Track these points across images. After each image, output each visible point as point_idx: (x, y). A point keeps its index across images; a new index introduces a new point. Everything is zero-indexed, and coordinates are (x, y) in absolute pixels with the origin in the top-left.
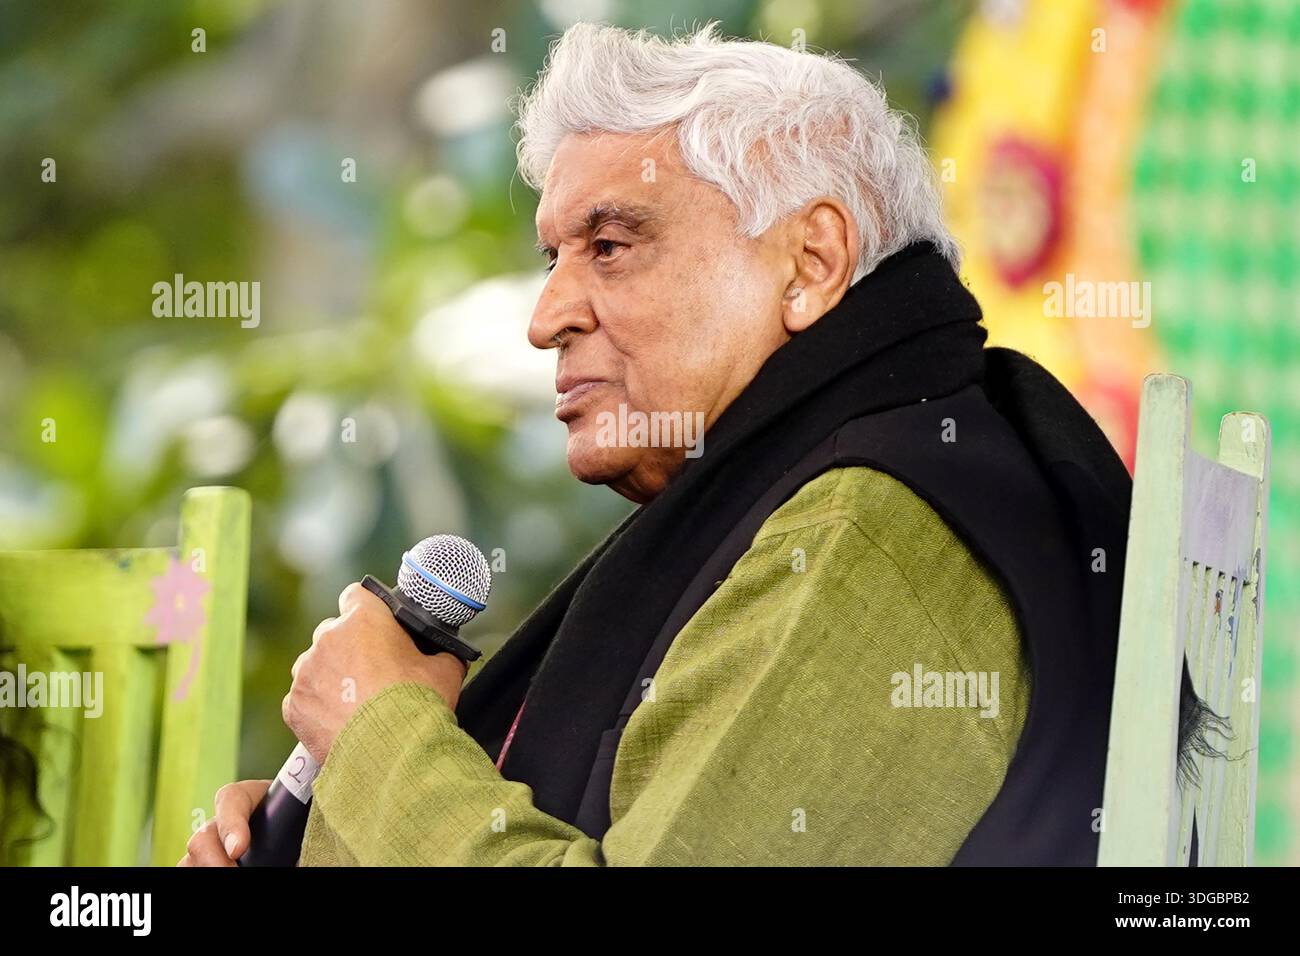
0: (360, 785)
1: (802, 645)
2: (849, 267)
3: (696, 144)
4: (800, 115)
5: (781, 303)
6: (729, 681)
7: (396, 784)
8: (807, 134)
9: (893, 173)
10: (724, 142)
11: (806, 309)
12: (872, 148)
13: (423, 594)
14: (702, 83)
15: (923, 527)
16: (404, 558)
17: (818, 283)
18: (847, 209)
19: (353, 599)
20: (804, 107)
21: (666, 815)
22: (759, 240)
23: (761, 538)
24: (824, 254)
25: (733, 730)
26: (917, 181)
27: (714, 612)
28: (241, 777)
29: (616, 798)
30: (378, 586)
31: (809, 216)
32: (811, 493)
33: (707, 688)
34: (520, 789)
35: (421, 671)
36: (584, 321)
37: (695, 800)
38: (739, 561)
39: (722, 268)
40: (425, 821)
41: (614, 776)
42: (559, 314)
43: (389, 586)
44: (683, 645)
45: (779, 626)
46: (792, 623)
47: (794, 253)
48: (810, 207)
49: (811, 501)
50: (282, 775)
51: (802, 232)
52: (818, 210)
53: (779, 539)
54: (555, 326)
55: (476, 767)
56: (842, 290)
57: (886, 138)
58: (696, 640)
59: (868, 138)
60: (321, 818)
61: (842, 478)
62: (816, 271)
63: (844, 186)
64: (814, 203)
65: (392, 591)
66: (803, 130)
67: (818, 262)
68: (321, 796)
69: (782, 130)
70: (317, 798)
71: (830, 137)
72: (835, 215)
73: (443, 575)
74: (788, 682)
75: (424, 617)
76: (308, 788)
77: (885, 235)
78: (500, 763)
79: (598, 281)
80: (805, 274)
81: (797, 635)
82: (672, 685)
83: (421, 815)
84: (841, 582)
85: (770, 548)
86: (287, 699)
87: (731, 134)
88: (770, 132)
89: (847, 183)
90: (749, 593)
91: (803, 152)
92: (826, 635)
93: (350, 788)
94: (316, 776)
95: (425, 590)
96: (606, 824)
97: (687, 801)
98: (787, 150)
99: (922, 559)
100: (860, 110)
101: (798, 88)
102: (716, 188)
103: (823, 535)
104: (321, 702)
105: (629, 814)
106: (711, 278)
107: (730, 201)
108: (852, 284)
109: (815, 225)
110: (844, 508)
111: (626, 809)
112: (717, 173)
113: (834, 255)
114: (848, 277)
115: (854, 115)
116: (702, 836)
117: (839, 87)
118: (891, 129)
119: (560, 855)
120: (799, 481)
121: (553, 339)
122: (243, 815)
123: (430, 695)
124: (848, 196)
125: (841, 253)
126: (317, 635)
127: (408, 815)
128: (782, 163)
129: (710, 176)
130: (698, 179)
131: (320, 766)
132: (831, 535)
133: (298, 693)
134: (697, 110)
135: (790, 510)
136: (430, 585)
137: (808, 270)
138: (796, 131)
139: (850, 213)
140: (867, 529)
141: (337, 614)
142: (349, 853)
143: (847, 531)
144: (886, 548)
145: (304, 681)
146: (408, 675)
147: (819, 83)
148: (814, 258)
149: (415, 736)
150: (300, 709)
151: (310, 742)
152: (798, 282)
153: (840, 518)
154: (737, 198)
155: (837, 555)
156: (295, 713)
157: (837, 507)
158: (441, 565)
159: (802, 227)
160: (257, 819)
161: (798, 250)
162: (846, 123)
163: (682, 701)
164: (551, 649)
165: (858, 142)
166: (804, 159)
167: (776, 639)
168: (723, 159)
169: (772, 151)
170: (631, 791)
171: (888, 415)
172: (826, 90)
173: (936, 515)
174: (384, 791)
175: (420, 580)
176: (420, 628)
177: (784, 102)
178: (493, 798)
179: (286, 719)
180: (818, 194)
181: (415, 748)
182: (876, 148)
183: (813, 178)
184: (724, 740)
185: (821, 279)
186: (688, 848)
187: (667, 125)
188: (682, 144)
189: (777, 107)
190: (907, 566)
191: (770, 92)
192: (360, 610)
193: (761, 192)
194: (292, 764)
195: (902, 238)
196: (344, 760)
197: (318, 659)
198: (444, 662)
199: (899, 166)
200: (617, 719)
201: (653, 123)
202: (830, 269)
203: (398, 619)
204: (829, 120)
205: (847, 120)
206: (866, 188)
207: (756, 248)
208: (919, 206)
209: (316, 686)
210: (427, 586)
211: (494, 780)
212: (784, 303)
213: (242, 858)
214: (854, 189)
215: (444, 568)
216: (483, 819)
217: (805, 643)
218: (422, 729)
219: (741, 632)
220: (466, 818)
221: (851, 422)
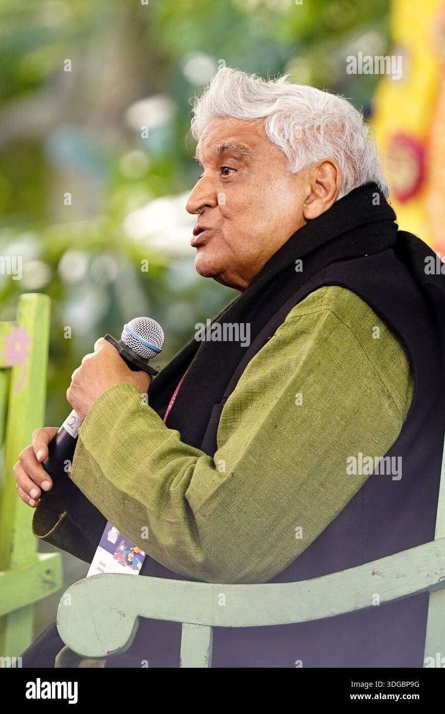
0: (101, 431)
1: (308, 368)
2: (336, 192)
3: (272, 129)
4: (322, 120)
5: (303, 206)
6: (274, 384)
7: (117, 430)
8: (324, 130)
9: (362, 152)
10: (285, 129)
11: (315, 210)
12: (353, 139)
13: (133, 344)
14: (278, 101)
15: (365, 314)
16: (124, 327)
17: (321, 198)
18: (339, 167)
19: (100, 345)
20: (324, 117)
21: (245, 446)
22: (296, 174)
23: (288, 318)
24: (325, 185)
25: (275, 407)
26: (373, 157)
27: (267, 351)
28: (46, 425)
29: (220, 436)
30: (113, 339)
31: (320, 167)
32: (313, 297)
33: (264, 387)
34: (175, 433)
35: (130, 378)
36: (212, 202)
37: (257, 439)
38: (279, 328)
39: (277, 185)
40: (131, 448)
41: (219, 426)
42: (201, 199)
43: (117, 339)
44: (253, 366)
45: (298, 359)
46: (304, 358)
47: (311, 183)
48: (321, 163)
49: (314, 301)
50: (65, 425)
51: (316, 174)
52: (324, 164)
53: (298, 318)
54: (199, 204)
55: (154, 423)
56: (332, 202)
57: (361, 137)
58: (258, 364)
59: (352, 135)
60: (82, 445)
61: (328, 291)
62: (321, 192)
63: (338, 155)
64: (323, 161)
65: (118, 342)
66: (322, 128)
67: (322, 188)
68: (83, 435)
69: (313, 126)
70: (81, 436)
71: (334, 133)
72: (332, 167)
73: (143, 335)
74: (302, 384)
75: (133, 354)
76: (77, 431)
77: (356, 180)
78: (165, 419)
79: (221, 185)
80: (315, 193)
81: (306, 363)
82: (247, 385)
83: (129, 445)
84: (326, 339)
85: (294, 322)
86: (69, 390)
87: (289, 125)
88: (307, 127)
89: (340, 154)
90: (283, 343)
91: (321, 138)
92: (319, 364)
93: (96, 432)
94: (80, 426)
95: (134, 342)
96: (215, 449)
97: (254, 439)
98: (314, 136)
99: (364, 329)
100: (350, 122)
101: (322, 109)
102: (280, 149)
103: (318, 317)
104: (84, 391)
105: (227, 444)
106: (272, 189)
107: (285, 156)
108: (338, 200)
109: (323, 171)
110: (328, 305)
111: (225, 442)
112: (281, 142)
113: (329, 186)
114: (335, 197)
115: (347, 124)
116: (261, 455)
117: (341, 110)
118: (364, 133)
119: (193, 463)
120: (308, 291)
121: (197, 210)
122: (46, 442)
123: (134, 389)
124: (340, 161)
125: (333, 185)
126: (83, 361)
127: (123, 445)
128: (311, 141)
129: (277, 143)
130: (272, 144)
131: (82, 421)
132: (322, 318)
133: (74, 387)
134: (274, 113)
135: (304, 305)
136: (136, 340)
137: (317, 191)
138: (319, 128)
139: (340, 168)
140: (339, 315)
141: (93, 351)
142: (95, 462)
143: (330, 315)
144: (347, 324)
145: (76, 382)
146: (124, 380)
147: (332, 108)
148: (320, 186)
149: (126, 408)
150: (74, 395)
151: (78, 410)
152: (312, 197)
153: (326, 309)
154: (289, 155)
155: (325, 327)
156: (72, 397)
157: (325, 304)
158: (142, 331)
159: (317, 171)
160: (52, 445)
161: (314, 182)
162: (343, 127)
163: (252, 393)
164: (192, 363)
165: (347, 136)
166: (321, 141)
167: (297, 365)
168: (284, 136)
169: (307, 135)
170: (227, 433)
171: (349, 262)
172: (335, 111)
173: (370, 309)
174: (112, 433)
175: (132, 338)
176: (131, 360)
177: (315, 114)
178: (162, 436)
179: (68, 399)
180: (325, 158)
181: (127, 413)
182: (355, 140)
183: (325, 150)
184: (272, 412)
185: (323, 196)
186: (255, 461)
187: (260, 118)
188: (266, 127)
189: (312, 116)
190: (357, 332)
191: (310, 109)
192: (103, 349)
193: (300, 153)
194: (69, 420)
195: (364, 180)
196: (94, 419)
197: (82, 371)
198: (142, 376)
199: (365, 149)
200: (221, 399)
201: (253, 117)
202: (327, 192)
203: (121, 355)
204: (335, 125)
205: (343, 126)
206: (348, 158)
207: (294, 178)
208: (373, 168)
209: (81, 384)
210: (135, 340)
211: (163, 429)
212: (305, 205)
213: (45, 462)
214: (343, 157)
215: (143, 332)
216: (157, 447)
217: (309, 367)
218: (130, 405)
219: (280, 361)
220: (150, 447)
221: (332, 264)
